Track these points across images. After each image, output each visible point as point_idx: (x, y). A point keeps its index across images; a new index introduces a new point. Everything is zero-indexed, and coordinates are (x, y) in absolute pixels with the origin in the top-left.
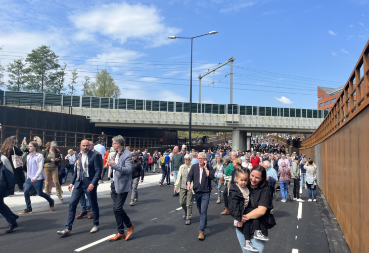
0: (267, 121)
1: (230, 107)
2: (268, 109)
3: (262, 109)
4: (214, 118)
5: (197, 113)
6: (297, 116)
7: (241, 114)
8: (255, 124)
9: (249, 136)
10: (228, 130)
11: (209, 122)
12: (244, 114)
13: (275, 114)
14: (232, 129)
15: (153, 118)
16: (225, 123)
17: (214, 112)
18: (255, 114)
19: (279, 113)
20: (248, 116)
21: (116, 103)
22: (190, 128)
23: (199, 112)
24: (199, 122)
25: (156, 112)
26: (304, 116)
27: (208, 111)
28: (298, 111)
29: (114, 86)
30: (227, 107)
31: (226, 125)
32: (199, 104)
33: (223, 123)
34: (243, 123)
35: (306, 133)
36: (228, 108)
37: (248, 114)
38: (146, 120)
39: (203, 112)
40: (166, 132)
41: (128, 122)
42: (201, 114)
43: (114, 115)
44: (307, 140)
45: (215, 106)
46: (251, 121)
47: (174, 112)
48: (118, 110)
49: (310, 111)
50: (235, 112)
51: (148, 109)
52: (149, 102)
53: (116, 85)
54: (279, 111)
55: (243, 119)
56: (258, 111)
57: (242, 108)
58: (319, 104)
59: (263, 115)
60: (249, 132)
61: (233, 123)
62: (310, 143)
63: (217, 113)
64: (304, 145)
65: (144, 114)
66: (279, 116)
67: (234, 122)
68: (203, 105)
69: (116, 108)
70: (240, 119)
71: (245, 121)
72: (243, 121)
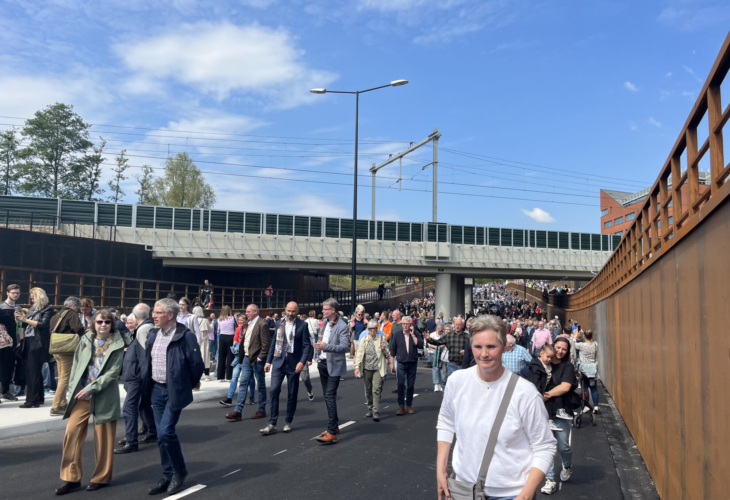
0: (504, 256)
1: (432, 227)
2: (506, 232)
3: (494, 232)
4: (400, 250)
5: (368, 240)
6: (561, 247)
7: (453, 241)
8: (482, 261)
9: (468, 286)
10: (428, 273)
11: (391, 257)
12: (460, 241)
13: (518, 243)
14: (436, 271)
15: (279, 248)
16: (423, 259)
17: (401, 239)
18: (480, 242)
19: (526, 240)
20: (468, 246)
21: (206, 219)
22: (354, 269)
23: (372, 237)
24: (371, 256)
25: (287, 237)
26: (575, 246)
27: (390, 236)
28: (564, 236)
29: (202, 185)
30: (425, 229)
31: (424, 264)
32: (372, 223)
33: (418, 259)
34: (458, 260)
35: (581, 278)
36: (429, 230)
37: (467, 242)
38: (266, 253)
39: (379, 237)
40: (306, 277)
41: (231, 257)
42: (376, 241)
43: (202, 243)
44: (582, 294)
45: (404, 227)
46: (474, 256)
47: (322, 238)
48: (209, 232)
49: (585, 237)
50: (443, 239)
51: (271, 231)
52: (271, 218)
53: (205, 182)
54: (526, 237)
55: (457, 252)
56: (486, 236)
57: (456, 230)
58: (604, 223)
59: (497, 243)
60: (469, 276)
61: (437, 260)
62: (586, 298)
63: (407, 239)
64: (576, 302)
65: (263, 241)
66: (526, 245)
67: (440, 258)
68: (380, 223)
69: (206, 228)
70: (452, 252)
71: (461, 256)
72: (457, 256)
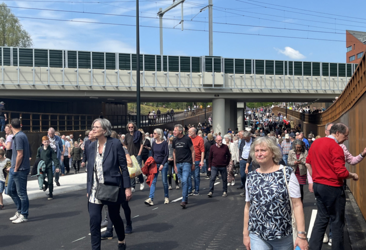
0: (268, 83)
1: (208, 60)
2: (270, 63)
3: (259, 63)
4: (183, 80)
5: (156, 72)
6: (314, 74)
7: (226, 71)
8: (250, 87)
9: (240, 109)
10: (206, 98)
11: (175, 86)
12: (231, 72)
13: (280, 72)
14: (213, 97)
15: (80, 80)
16: (202, 87)
17: (183, 70)
18: (249, 72)
19: (286, 69)
20: (238, 75)
21: (15, 55)
23: (159, 69)
24: (158, 85)
26: (325, 74)
27: (173, 68)
28: (316, 65)
30: (203, 61)
31: (203, 91)
32: (159, 57)
33: (198, 86)
34: (230, 87)
36: (206, 63)
37: (237, 72)
38: (69, 84)
39: (165, 69)
41: (38, 88)
42: (162, 72)
43: (13, 76)
44: (330, 111)
45: (185, 60)
46: (243, 84)
47: (116, 71)
48: (18, 67)
49: (334, 66)
50: (218, 70)
51: (72, 65)
52: (72, 54)
54: (286, 67)
55: (229, 80)
56: (253, 67)
57: (229, 62)
58: (349, 57)
59: (262, 73)
60: (240, 101)
61: (213, 87)
62: (333, 114)
63: (188, 70)
64: (325, 119)
65: (65, 74)
66: (286, 74)
67: (215, 85)
68: (165, 57)
69: (15, 64)
70: (226, 80)
71: (233, 84)
72: (229, 84)
